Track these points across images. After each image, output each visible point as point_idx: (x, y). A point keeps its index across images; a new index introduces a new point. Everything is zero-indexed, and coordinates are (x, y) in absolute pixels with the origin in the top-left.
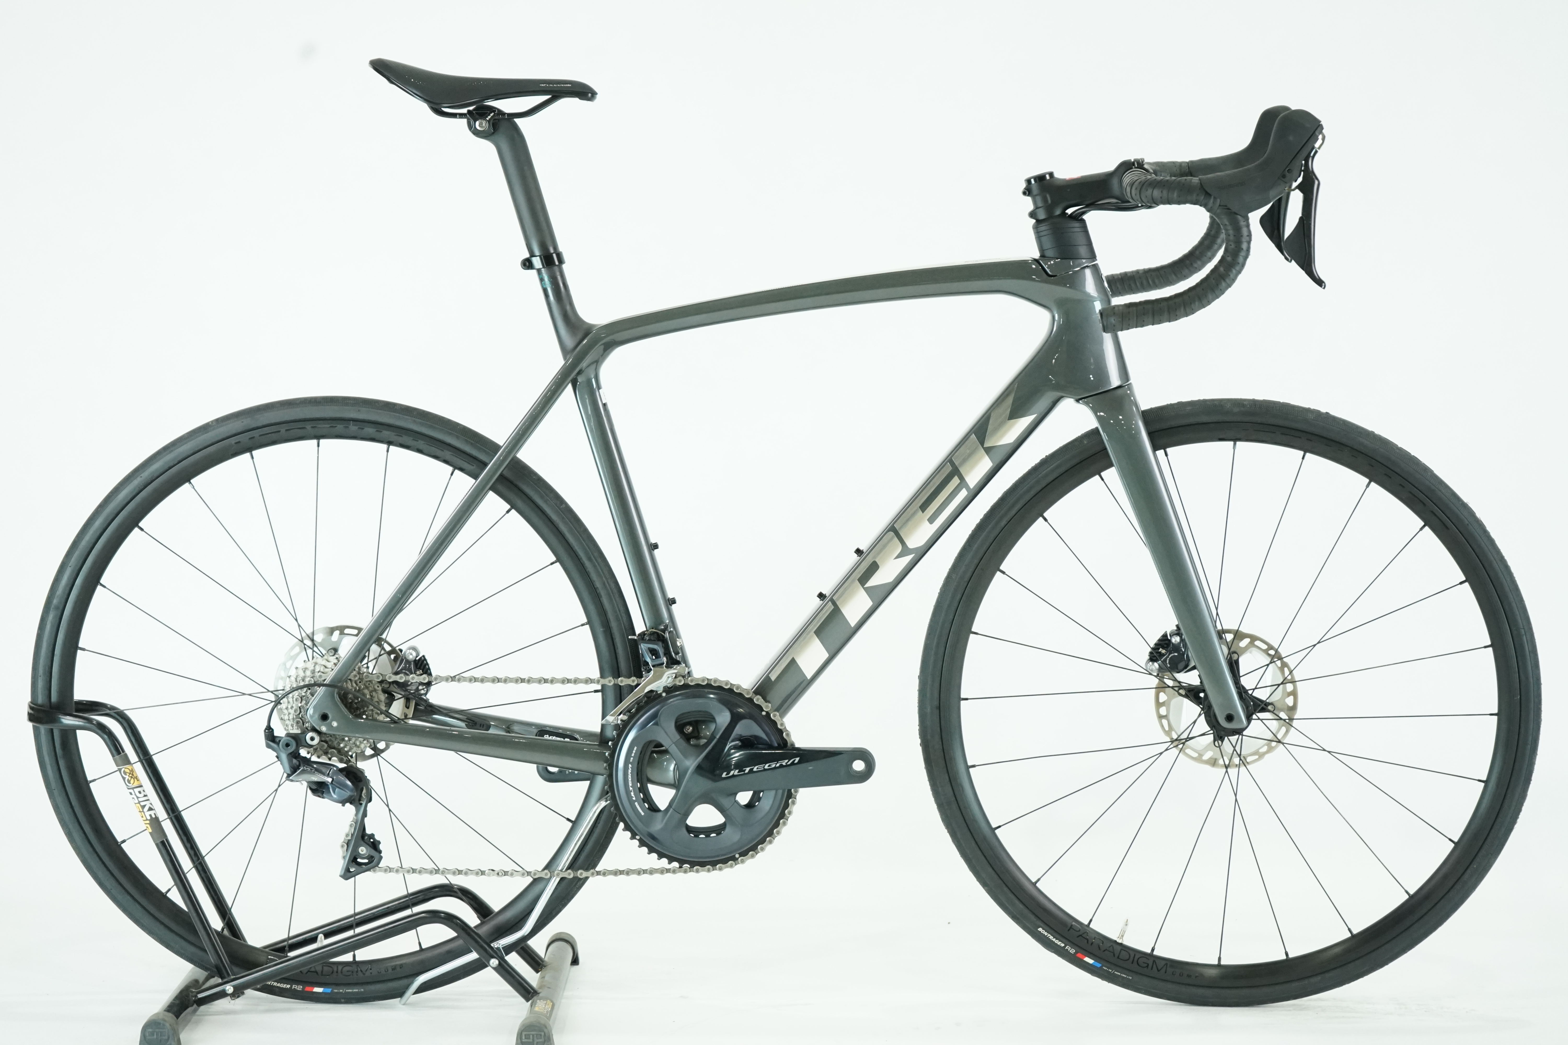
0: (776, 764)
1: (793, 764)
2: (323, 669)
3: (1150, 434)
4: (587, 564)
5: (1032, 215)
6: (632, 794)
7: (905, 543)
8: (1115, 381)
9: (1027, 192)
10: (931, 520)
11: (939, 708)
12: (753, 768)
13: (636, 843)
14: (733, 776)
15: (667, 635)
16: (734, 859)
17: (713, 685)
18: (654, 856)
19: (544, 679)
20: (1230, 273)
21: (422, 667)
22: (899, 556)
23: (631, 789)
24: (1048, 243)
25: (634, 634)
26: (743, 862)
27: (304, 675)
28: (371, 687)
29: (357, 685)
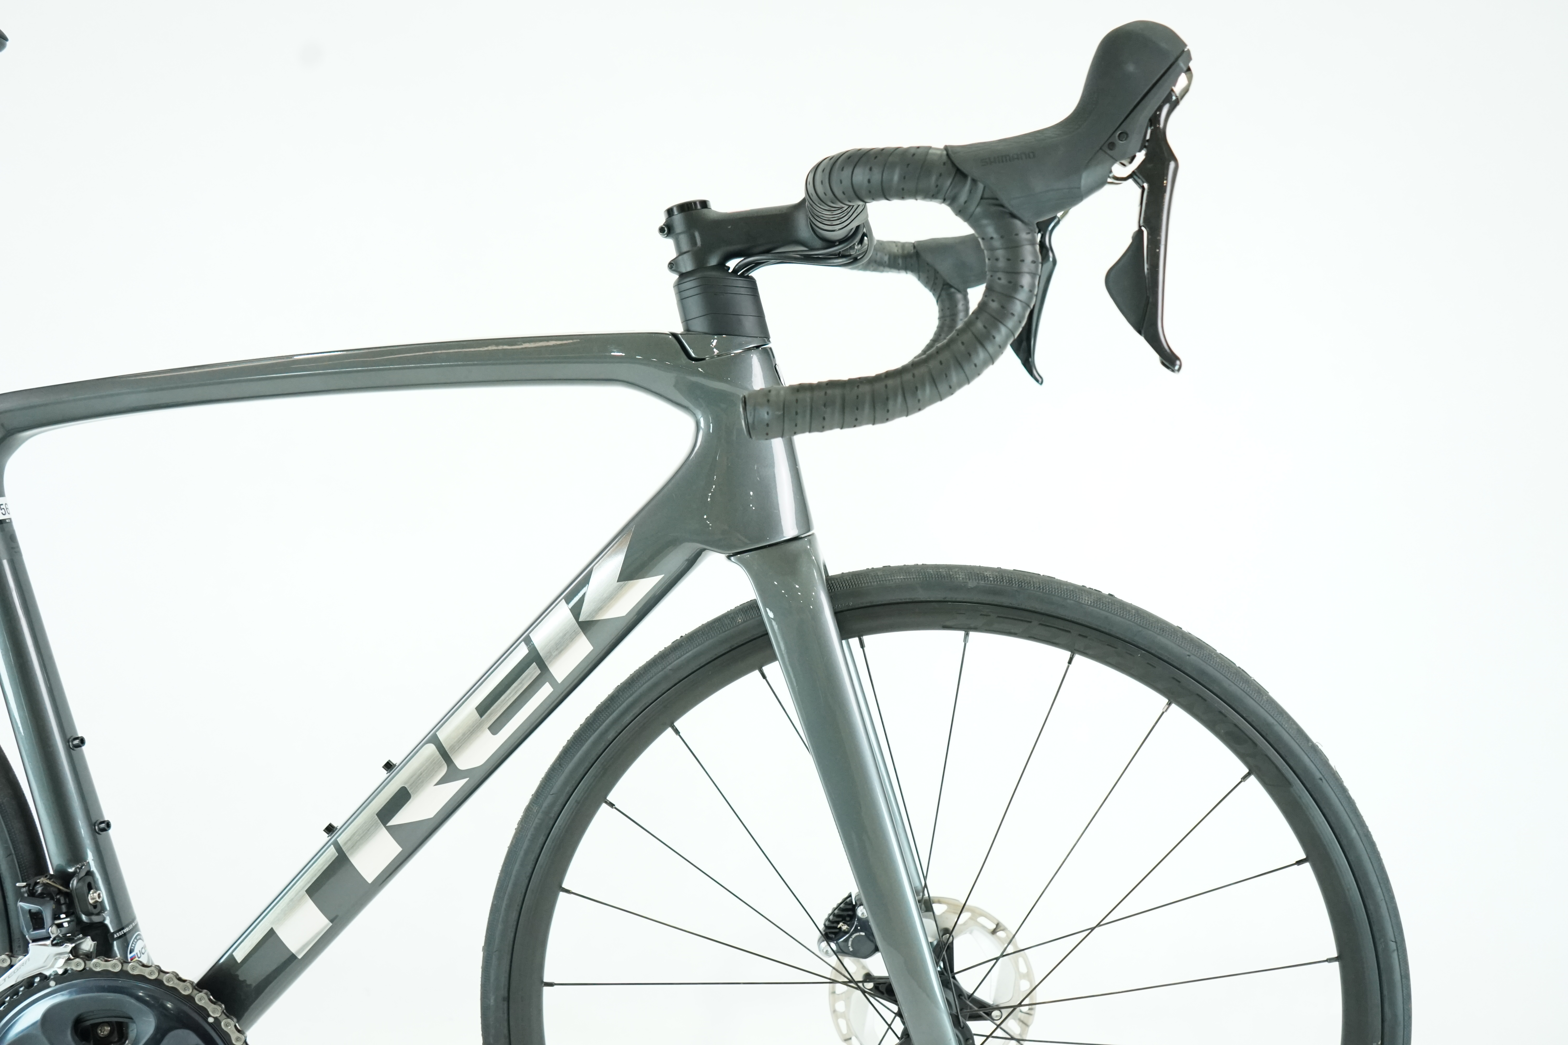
3: (838, 614)
5: (673, 266)
7: (452, 762)
8: (789, 529)
9: (667, 230)
10: (495, 729)
11: (508, 999)
15: (73, 885)
17: (131, 972)
20: (995, 333)
22: (442, 781)
24: (696, 307)
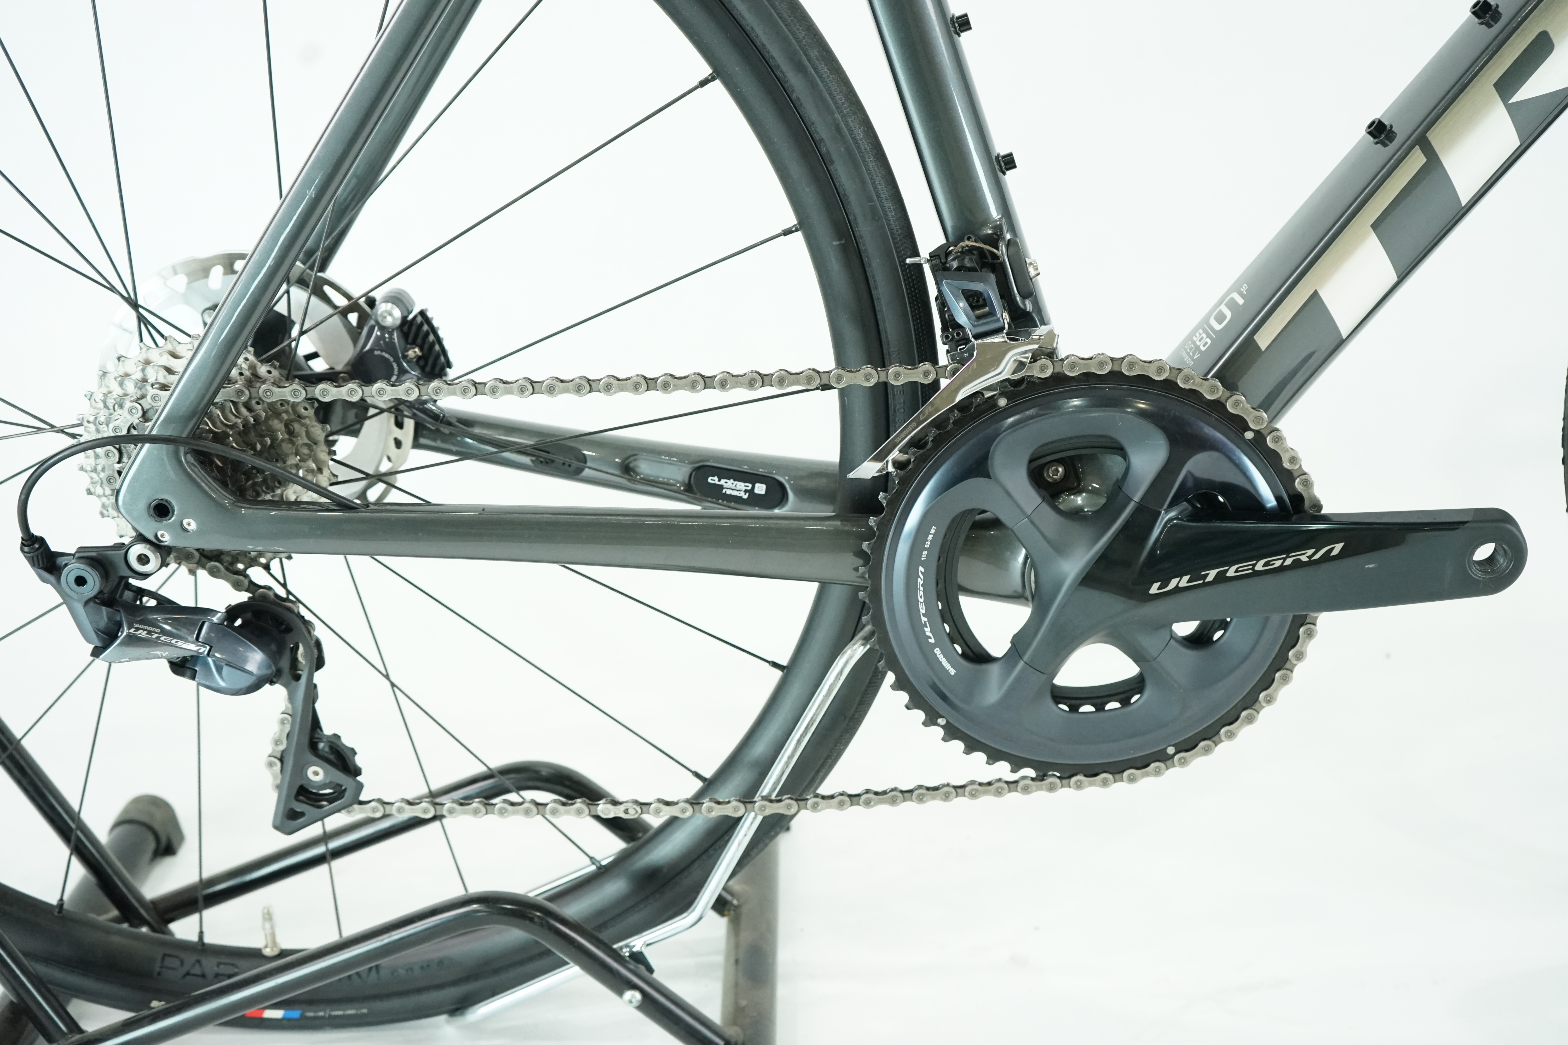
0: (1285, 559)
1: (1327, 557)
2: (165, 377)
4: (794, 80)
6: (927, 630)
12: (1227, 570)
13: (937, 732)
14: (1177, 590)
15: (1002, 251)
16: (1163, 758)
18: (980, 757)
19: (703, 377)
21: (419, 341)
23: (924, 619)
25: (916, 254)
26: (1183, 763)
27: (121, 392)
28: (286, 412)
29: (250, 410)
